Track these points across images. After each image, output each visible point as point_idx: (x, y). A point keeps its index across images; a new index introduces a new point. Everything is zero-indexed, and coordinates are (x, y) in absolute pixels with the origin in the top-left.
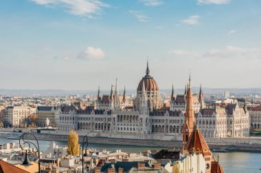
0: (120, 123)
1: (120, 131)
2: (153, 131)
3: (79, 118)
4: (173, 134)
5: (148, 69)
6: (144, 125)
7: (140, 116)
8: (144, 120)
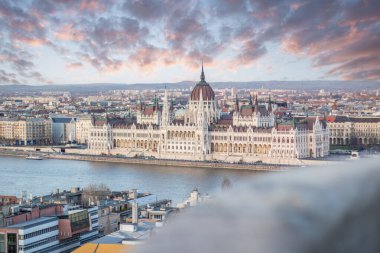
0: (170, 140)
1: (171, 150)
2: (212, 150)
3: (114, 134)
4: (238, 154)
5: (203, 73)
6: (202, 142)
7: (197, 133)
8: (202, 138)
